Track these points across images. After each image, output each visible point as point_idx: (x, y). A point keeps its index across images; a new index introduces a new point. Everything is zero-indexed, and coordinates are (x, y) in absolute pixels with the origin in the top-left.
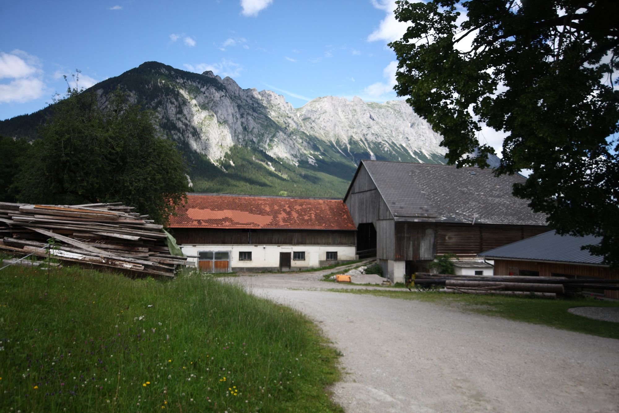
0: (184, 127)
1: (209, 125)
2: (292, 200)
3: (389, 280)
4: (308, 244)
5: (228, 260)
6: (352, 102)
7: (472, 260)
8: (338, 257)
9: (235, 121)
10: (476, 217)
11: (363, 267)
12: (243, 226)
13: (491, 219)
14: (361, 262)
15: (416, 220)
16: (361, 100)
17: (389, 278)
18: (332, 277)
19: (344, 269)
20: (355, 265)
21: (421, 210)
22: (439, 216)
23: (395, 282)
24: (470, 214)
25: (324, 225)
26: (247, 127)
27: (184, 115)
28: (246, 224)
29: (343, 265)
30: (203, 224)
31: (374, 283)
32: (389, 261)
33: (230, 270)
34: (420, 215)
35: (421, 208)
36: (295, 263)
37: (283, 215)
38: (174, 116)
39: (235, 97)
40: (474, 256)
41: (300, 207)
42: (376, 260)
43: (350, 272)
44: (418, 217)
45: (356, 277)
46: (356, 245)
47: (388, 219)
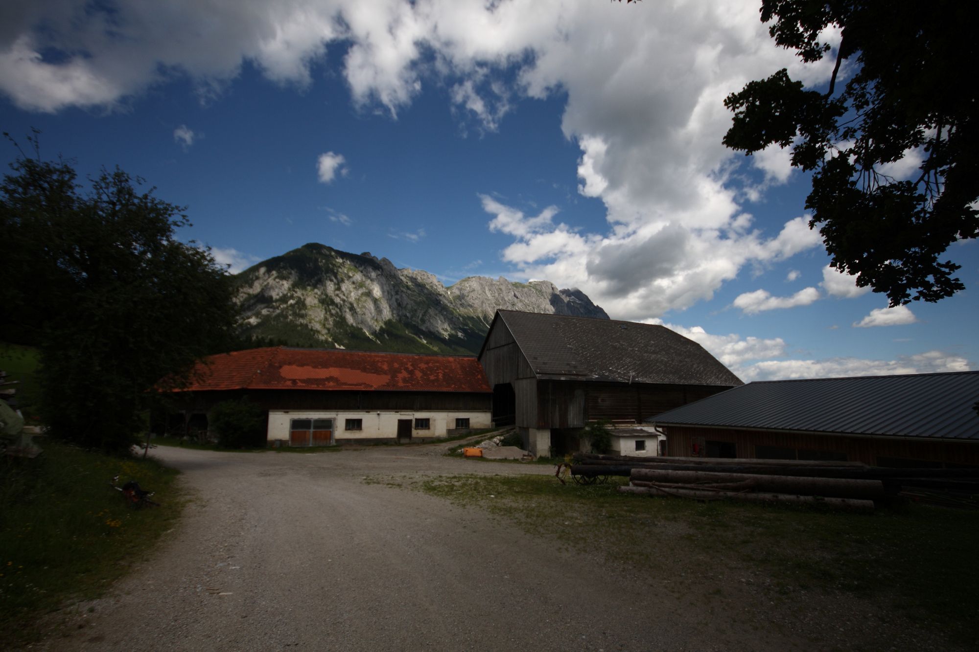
0: (342, 302)
1: (365, 301)
2: (416, 357)
3: (530, 454)
4: (433, 409)
5: (331, 430)
6: (497, 282)
7: (630, 427)
8: (471, 425)
9: (390, 297)
10: (633, 376)
11: (498, 437)
12: (351, 387)
13: (650, 377)
14: (498, 430)
15: (563, 379)
16: (506, 280)
17: (531, 452)
18: (460, 451)
19: (475, 440)
20: (489, 435)
21: (568, 367)
22: (589, 374)
23: (538, 456)
24: (625, 371)
25: (453, 386)
26: (401, 303)
27: (343, 292)
28: (356, 385)
29: (475, 435)
30: (300, 384)
31: (512, 458)
32: (530, 430)
33: (333, 443)
34: (567, 373)
35: (568, 364)
36: (417, 433)
37: (405, 374)
38: (332, 292)
39: (391, 276)
40: (633, 423)
41: (426, 366)
42: (515, 428)
43: (483, 443)
44: (565, 374)
45: (490, 450)
46: (492, 411)
47: (529, 378)
